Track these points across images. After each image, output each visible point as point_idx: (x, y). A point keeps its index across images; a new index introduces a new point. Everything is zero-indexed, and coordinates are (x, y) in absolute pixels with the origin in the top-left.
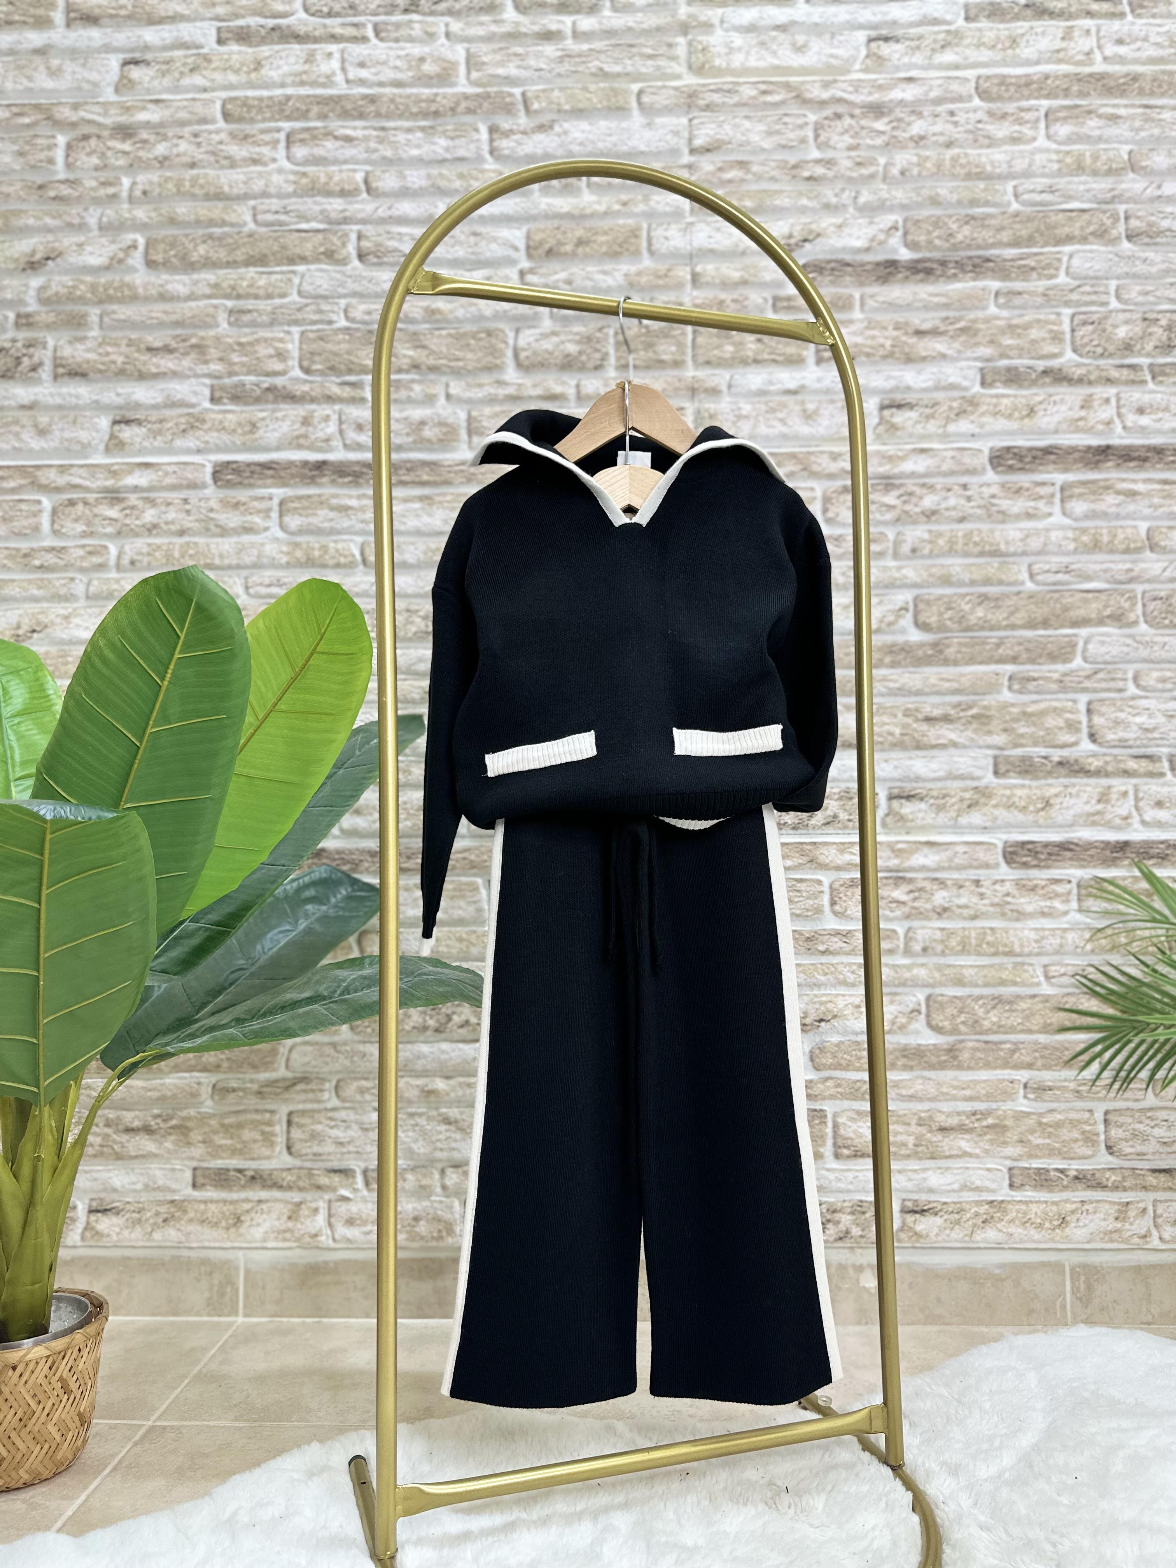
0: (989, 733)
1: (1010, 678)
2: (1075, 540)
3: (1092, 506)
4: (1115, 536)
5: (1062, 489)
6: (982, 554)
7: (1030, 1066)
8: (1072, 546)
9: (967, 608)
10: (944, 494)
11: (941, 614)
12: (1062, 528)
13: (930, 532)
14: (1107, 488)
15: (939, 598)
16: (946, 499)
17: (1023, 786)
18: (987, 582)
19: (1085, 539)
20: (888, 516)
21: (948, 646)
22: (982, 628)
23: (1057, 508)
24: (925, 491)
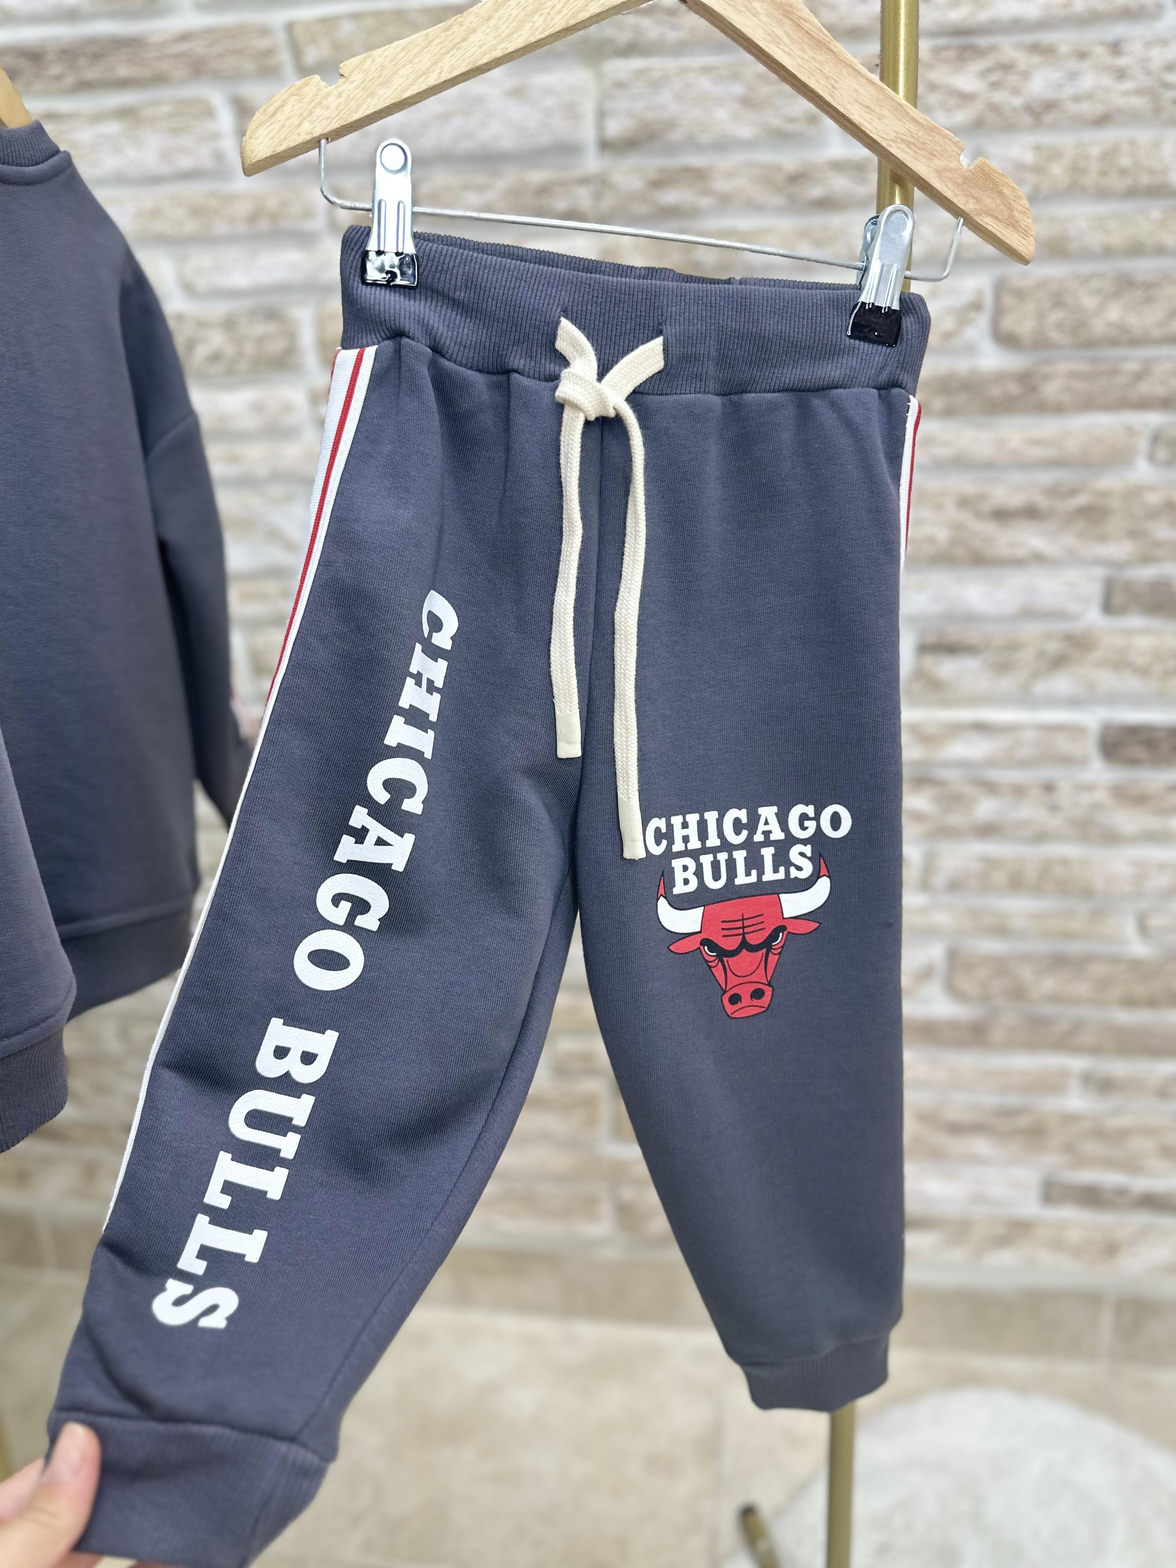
0: (1103, 538)
1: (1156, 438)
6: (1132, 193)
7: (1096, 1051)
9: (1089, 302)
10: (1073, 64)
11: (1041, 316)
13: (1038, 148)
15: (1042, 284)
16: (1073, 76)
17: (1147, 632)
18: (1136, 250)
20: (961, 117)
21: (1046, 378)
22: (1113, 342)
24: (1036, 59)
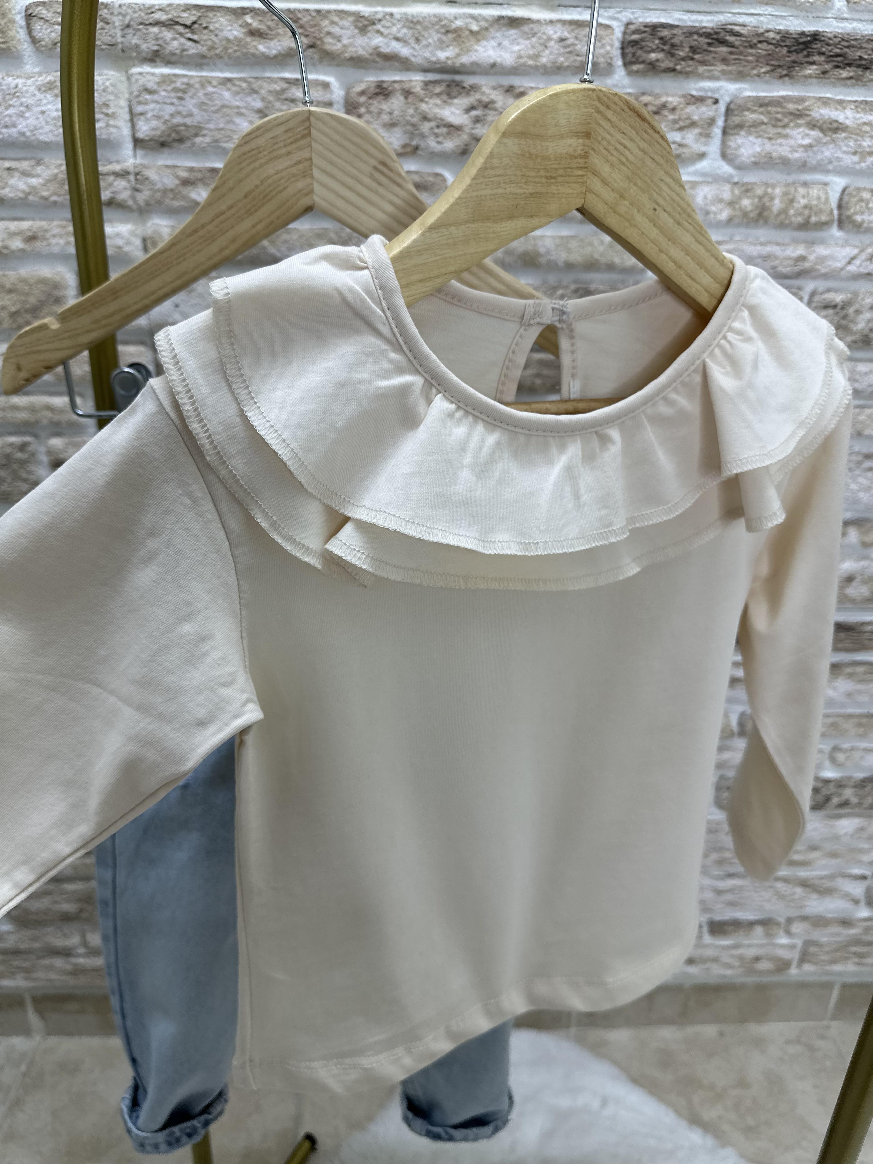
2: (731, 204)
3: (769, 147)
4: (792, 201)
5: (729, 111)
8: (724, 215)
12: (716, 179)
14: (798, 115)
19: (746, 203)
23: (714, 147)
